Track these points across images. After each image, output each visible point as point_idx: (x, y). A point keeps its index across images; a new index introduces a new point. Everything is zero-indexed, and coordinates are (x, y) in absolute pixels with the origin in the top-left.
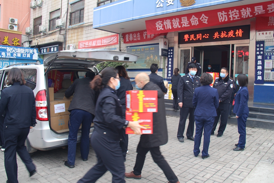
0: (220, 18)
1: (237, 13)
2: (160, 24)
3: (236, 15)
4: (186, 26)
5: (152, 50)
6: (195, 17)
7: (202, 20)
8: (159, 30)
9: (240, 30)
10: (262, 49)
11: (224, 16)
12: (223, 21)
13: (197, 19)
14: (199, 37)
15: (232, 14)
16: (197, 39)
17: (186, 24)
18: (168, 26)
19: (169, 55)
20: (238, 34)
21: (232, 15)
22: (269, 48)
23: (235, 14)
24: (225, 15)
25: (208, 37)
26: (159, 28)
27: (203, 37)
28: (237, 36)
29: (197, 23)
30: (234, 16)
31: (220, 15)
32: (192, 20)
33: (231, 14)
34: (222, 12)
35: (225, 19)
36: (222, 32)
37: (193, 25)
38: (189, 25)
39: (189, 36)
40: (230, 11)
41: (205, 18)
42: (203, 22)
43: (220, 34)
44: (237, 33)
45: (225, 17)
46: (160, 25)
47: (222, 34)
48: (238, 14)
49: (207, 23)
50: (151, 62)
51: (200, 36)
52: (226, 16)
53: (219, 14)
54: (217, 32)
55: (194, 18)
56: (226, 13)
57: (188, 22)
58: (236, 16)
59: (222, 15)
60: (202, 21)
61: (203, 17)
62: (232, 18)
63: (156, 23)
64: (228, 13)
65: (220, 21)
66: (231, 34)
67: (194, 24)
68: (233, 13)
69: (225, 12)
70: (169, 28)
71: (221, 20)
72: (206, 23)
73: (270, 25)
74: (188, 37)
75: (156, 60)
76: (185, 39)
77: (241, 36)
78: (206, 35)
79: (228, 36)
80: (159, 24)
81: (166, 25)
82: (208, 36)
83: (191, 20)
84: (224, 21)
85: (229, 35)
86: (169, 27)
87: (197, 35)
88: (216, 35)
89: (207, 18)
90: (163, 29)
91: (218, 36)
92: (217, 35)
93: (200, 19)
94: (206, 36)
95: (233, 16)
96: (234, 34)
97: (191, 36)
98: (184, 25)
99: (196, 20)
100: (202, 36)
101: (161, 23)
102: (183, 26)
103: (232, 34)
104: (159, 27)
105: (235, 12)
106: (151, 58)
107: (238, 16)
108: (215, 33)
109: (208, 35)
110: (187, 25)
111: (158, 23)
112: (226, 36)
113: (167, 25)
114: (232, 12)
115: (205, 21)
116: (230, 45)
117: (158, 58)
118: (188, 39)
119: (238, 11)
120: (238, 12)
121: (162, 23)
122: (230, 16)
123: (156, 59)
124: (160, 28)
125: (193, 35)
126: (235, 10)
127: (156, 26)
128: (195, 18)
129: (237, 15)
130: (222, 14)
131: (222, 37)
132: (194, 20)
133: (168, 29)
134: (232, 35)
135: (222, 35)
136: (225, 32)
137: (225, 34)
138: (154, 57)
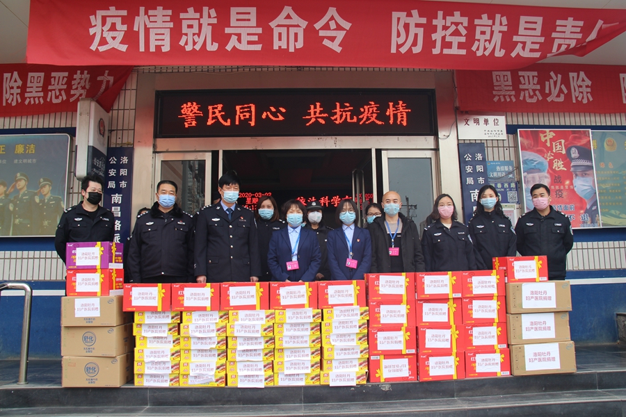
0: (399, 35)
1: (461, 28)
2: (113, 25)
3: (456, 33)
4: (243, 47)
5: (25, 156)
6: (293, 14)
7: (322, 33)
8: (102, 49)
9: (401, 102)
10: (480, 168)
11: (413, 30)
12: (403, 50)
13: (304, 24)
14: (247, 115)
15: (445, 28)
16: (237, 123)
17: (245, 38)
18: (152, 37)
19: (112, 178)
20: (395, 116)
21: (443, 33)
22: (498, 168)
23: (453, 28)
24: (417, 25)
25: (281, 118)
26: (103, 42)
27: (264, 116)
28: (391, 122)
29: (296, 40)
30: (448, 39)
31: (401, 24)
32: (278, 26)
33: (439, 28)
34: (409, 15)
35: (415, 44)
36: (338, 104)
37: (276, 47)
38: (258, 47)
39: (204, 109)
40: (440, 14)
41: (339, 28)
42: (326, 43)
43: (328, 109)
44: (390, 112)
45: (416, 35)
46: (113, 28)
47: (338, 110)
48: (464, 32)
49: (339, 50)
50: (15, 206)
51: (250, 112)
52: (420, 31)
53: (399, 19)
54: (318, 104)
55: (288, 17)
56: (424, 21)
57: (260, 31)
58: (455, 40)
59: (407, 26)
60: (323, 38)
61: (332, 18)
62: (439, 44)
63: (92, 18)
64: (429, 21)
65: (393, 50)
66: (369, 112)
67: (284, 47)
68: (448, 24)
69: (421, 16)
70: (158, 48)
71: (399, 46)
72: (335, 47)
73: (500, 99)
74: (195, 110)
75: (42, 201)
76: (184, 120)
77: (405, 123)
78: (273, 109)
79: (359, 120)
80: (109, 21)
81: (147, 30)
82: (282, 114)
83: (273, 24)
84: (410, 50)
85: (365, 116)
86: (159, 43)
87: (238, 108)
88: (315, 112)
89: (347, 25)
90: (124, 48)
91: (322, 118)
92: (317, 115)
93: (318, 26)
94: (275, 114)
95: (444, 38)
96: (382, 115)
97: (210, 108)
98: (239, 40)
99: (298, 26)
100: (258, 114)
101: (118, 21)
102: (229, 48)
103: (375, 115)
104: (108, 35)
105: (457, 24)
106: (18, 191)
107: (463, 39)
108: (312, 107)
109: (283, 110)
110: (250, 43)
111: (104, 19)
112: (352, 118)
113: (152, 33)
114: (444, 18)
115: (332, 39)
116: (370, 150)
117: (52, 191)
118: (197, 118)
119: (465, 21)
120: (466, 24)
121: (128, 20)
122: (434, 36)
123: (42, 197)
124: (109, 39)
125: (220, 106)
126: (457, 14)
127: (92, 31)
128: (296, 19)
129: (461, 35)
130: (409, 20)
131: (337, 122)
132: (288, 26)
133: (152, 49)
134: (373, 119)
135: (338, 116)
136: (348, 105)
137: (349, 113)
138: (33, 184)
